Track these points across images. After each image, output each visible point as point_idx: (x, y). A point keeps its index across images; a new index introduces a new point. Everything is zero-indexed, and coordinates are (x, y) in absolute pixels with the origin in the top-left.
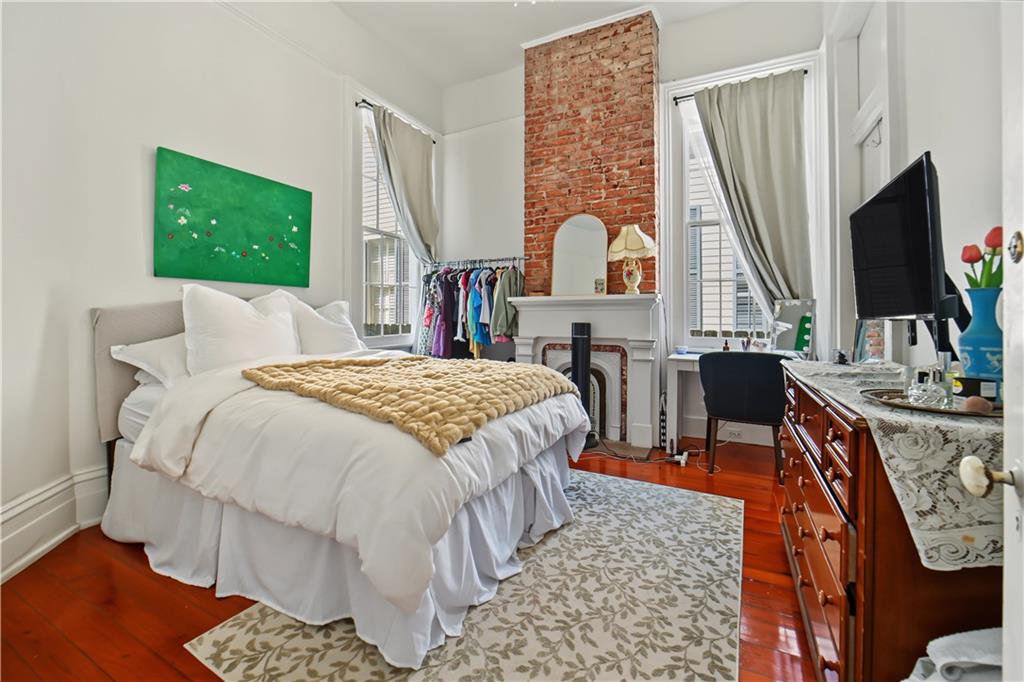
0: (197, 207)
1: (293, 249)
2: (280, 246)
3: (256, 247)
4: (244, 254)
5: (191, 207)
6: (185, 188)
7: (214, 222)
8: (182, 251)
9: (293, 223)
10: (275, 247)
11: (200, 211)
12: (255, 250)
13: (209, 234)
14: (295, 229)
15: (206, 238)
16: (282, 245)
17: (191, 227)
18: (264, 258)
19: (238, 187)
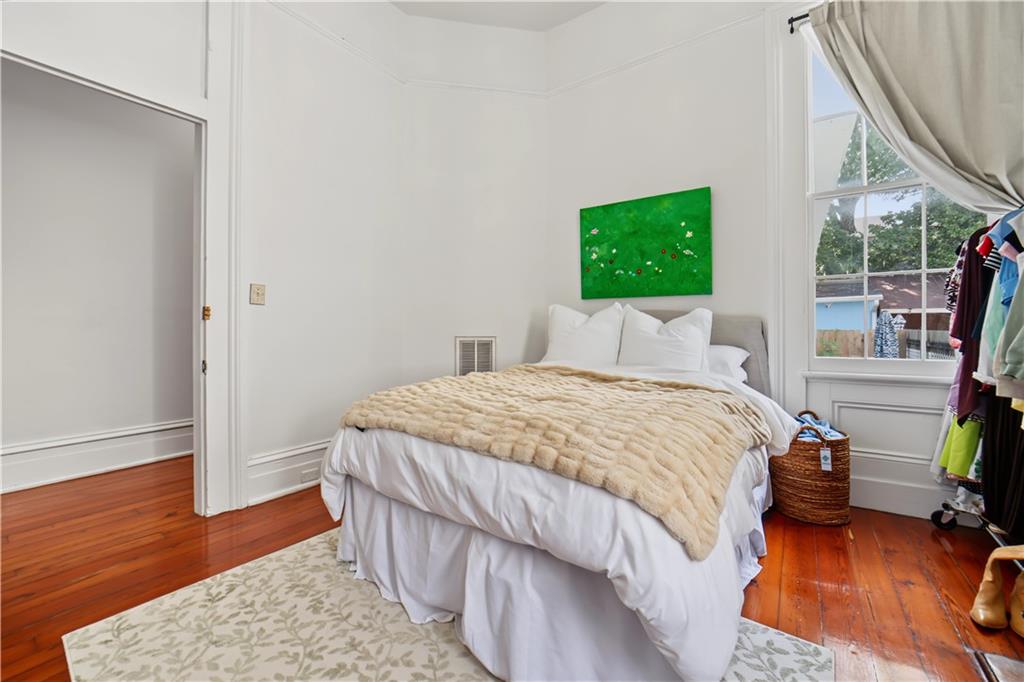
0: (603, 243)
1: (689, 255)
2: (674, 256)
3: (649, 263)
4: (639, 272)
5: (599, 244)
6: (595, 232)
7: (614, 251)
8: (595, 278)
9: (687, 228)
10: (668, 258)
11: (605, 246)
12: (648, 266)
13: (611, 262)
14: (689, 234)
15: (609, 265)
16: (677, 255)
17: (600, 259)
18: (657, 271)
19: (631, 215)
